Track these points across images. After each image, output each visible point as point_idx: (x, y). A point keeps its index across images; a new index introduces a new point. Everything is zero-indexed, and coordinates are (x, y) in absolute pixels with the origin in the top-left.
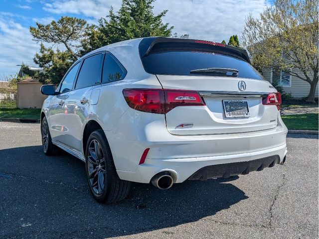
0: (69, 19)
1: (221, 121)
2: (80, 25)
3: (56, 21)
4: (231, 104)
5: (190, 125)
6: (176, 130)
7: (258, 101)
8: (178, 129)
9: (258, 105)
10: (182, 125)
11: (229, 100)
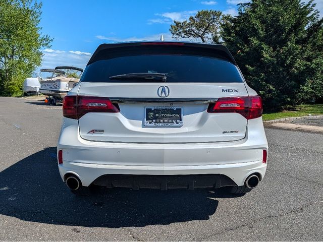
0: (204, 13)
1: (140, 129)
2: (215, 17)
3: (194, 16)
4: (156, 111)
5: (102, 131)
6: (88, 135)
7: (203, 107)
8: (89, 135)
9: (201, 113)
10: (93, 131)
11: (153, 106)
